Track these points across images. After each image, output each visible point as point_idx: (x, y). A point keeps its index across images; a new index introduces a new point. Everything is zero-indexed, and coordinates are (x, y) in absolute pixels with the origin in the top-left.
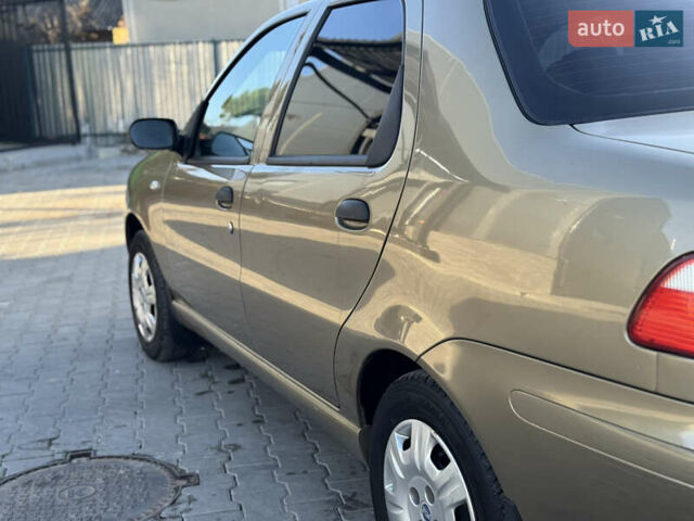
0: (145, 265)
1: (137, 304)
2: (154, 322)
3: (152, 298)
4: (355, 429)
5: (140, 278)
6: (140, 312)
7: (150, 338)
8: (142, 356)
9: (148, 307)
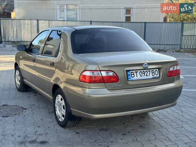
0: (18, 73)
1: (16, 80)
2: (20, 83)
3: (20, 79)
4: (52, 98)
5: (17, 75)
6: (17, 82)
7: (19, 87)
8: (17, 91)
9: (19, 81)
